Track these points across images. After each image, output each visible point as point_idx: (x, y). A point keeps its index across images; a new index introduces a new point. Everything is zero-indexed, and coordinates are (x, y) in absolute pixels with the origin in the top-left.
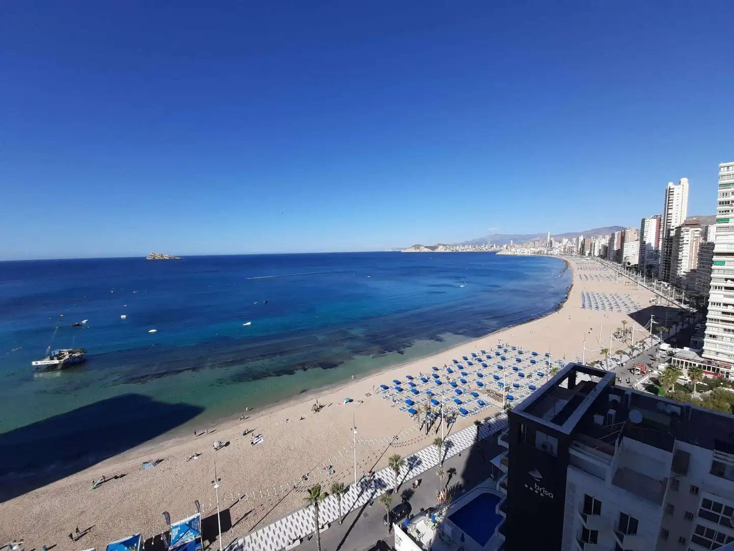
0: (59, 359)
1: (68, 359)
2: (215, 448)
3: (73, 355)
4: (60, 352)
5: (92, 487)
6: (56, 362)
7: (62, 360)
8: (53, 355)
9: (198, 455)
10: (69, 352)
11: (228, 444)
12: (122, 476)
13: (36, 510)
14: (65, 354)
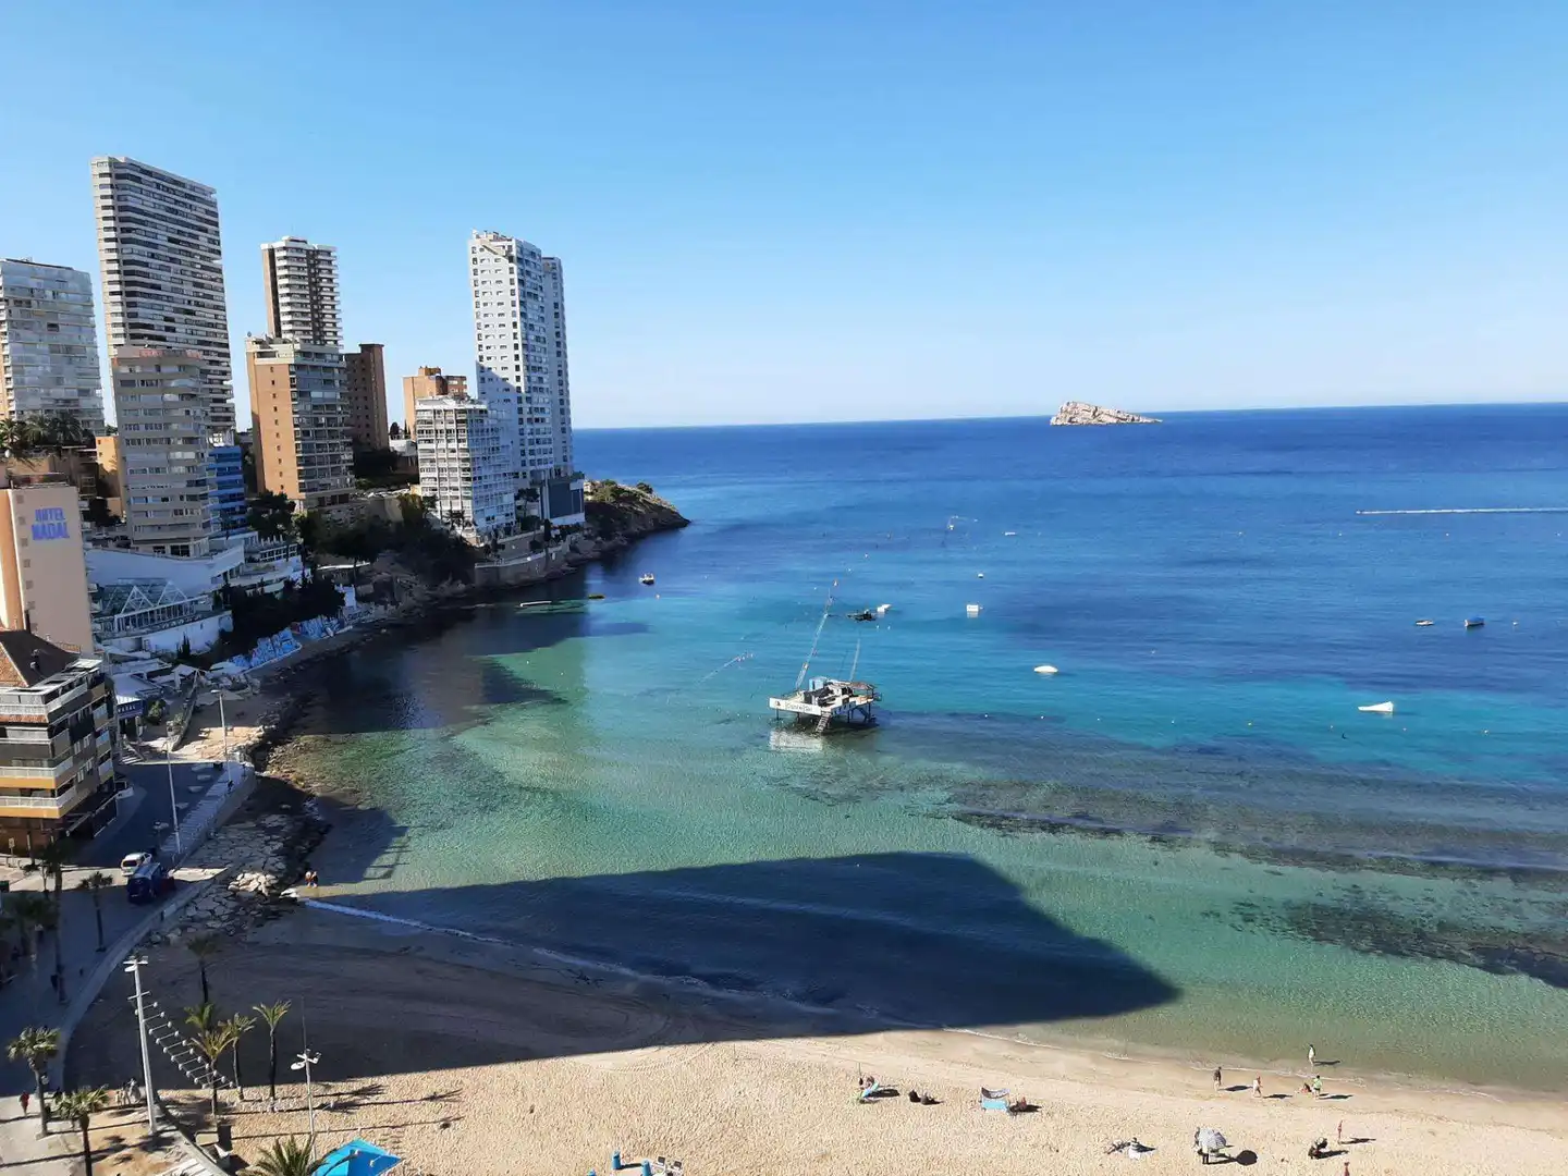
0: (823, 704)
1: (840, 708)
2: (1200, 1152)
3: (851, 700)
4: (825, 684)
5: (856, 1095)
6: (815, 709)
7: (828, 709)
8: (811, 690)
9: (1141, 1149)
10: (844, 691)
11: (1248, 1158)
12: (930, 1102)
13: (725, 1096)
14: (836, 693)
